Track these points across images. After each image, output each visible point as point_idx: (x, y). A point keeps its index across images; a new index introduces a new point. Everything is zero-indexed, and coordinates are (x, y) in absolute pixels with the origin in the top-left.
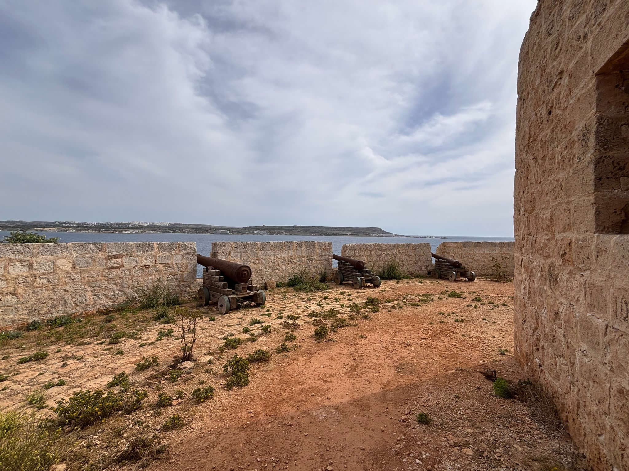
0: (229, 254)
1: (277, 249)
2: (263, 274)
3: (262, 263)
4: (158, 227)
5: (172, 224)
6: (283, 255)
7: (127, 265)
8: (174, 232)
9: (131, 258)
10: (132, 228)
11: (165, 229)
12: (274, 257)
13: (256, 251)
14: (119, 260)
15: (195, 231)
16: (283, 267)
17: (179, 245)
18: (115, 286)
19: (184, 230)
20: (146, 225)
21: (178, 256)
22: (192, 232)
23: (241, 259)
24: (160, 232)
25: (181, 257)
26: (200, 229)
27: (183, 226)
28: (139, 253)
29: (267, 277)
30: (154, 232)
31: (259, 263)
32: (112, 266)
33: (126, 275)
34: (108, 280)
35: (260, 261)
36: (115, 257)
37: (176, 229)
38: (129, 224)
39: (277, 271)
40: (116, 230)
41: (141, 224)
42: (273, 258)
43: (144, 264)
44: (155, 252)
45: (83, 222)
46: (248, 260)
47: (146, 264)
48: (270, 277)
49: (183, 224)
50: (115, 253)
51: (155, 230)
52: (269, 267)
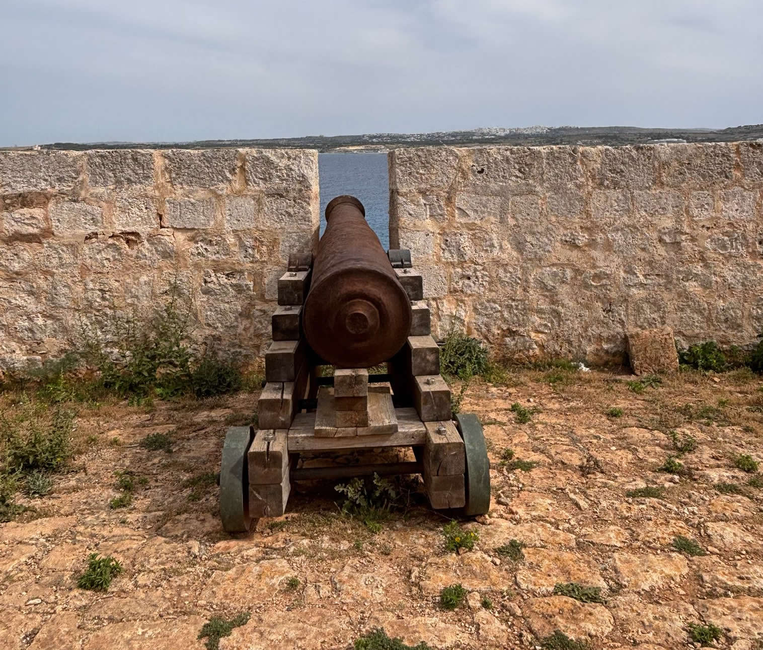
0: (449, 200)
1: (692, 180)
2: (613, 295)
3: (608, 246)
5: (555, 130)
6: (731, 210)
7: (63, 231)
9: (77, 206)
10: (476, 140)
12: (678, 221)
13: (579, 187)
14: (38, 212)
16: (729, 272)
17: (244, 161)
18: (31, 300)
20: (503, 134)
21: (240, 201)
23: (502, 221)
25: (249, 205)
26: (615, 137)
27: (576, 133)
28: (100, 190)
29: (639, 310)
31: (592, 244)
32: (16, 232)
33: (62, 265)
34: (11, 280)
35: (599, 237)
36: (25, 200)
38: (473, 134)
39: (693, 287)
41: (494, 132)
42: (668, 223)
43: (118, 228)
44: (157, 188)
46: (540, 229)
47: (128, 229)
48: (649, 313)
49: (579, 128)
50: (21, 188)
51: (520, 145)
52: (650, 263)
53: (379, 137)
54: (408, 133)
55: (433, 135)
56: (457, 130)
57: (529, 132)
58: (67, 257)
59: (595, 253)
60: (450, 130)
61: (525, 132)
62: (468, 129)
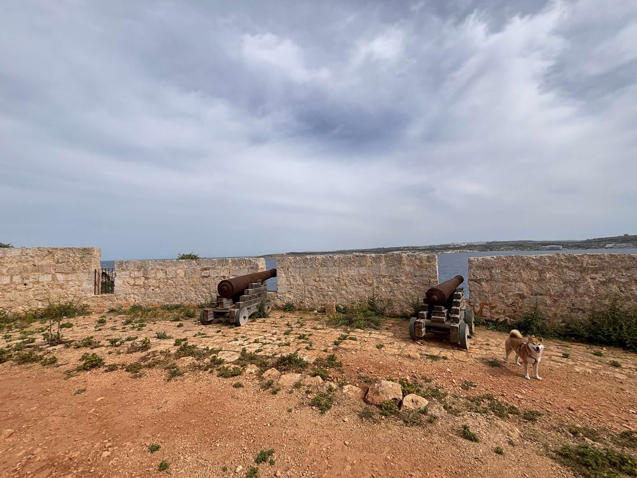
0: (288, 269)
1: (342, 265)
2: (324, 293)
3: (323, 281)
4: (475, 247)
6: (352, 272)
7: (212, 275)
8: (491, 250)
9: (215, 270)
10: (451, 248)
11: (482, 248)
12: (339, 275)
13: (317, 266)
14: (208, 271)
15: (515, 248)
16: (352, 289)
17: (246, 261)
18: (206, 290)
19: (502, 248)
20: (464, 245)
22: (511, 249)
23: (300, 275)
24: (477, 251)
25: (247, 270)
27: (501, 244)
28: (219, 267)
29: (331, 298)
30: (472, 251)
31: (320, 281)
32: (204, 276)
33: (211, 283)
34: (203, 285)
35: (321, 279)
36: (206, 269)
38: (449, 245)
39: (343, 292)
41: (459, 244)
42: (337, 276)
43: (222, 275)
44: (229, 267)
45: (417, 246)
46: (308, 277)
47: (223, 275)
48: (333, 299)
49: (501, 242)
50: (205, 267)
51: (473, 250)
52: (333, 286)
53: (407, 248)
54: (420, 246)
55: (431, 246)
56: (442, 244)
57: (477, 244)
58: (213, 281)
59: (320, 283)
60: (439, 244)
61: (475, 244)
62: (447, 244)
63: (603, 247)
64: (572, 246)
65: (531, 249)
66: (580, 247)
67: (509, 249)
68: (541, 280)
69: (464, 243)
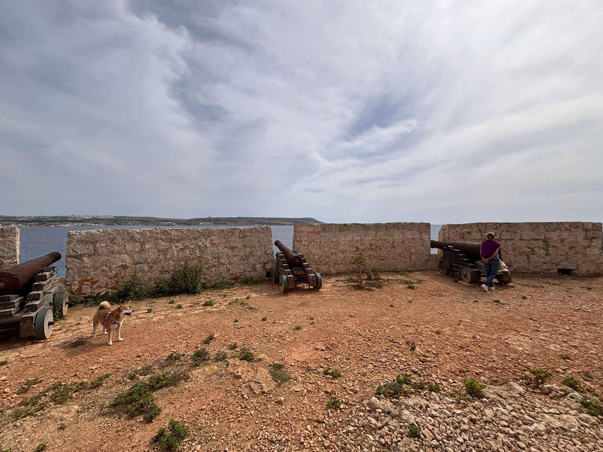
4: (102, 220)
5: (117, 217)
8: (119, 225)
10: (70, 221)
11: (109, 222)
15: (141, 223)
19: (130, 223)
20: (88, 218)
22: (138, 224)
24: (103, 225)
26: (146, 221)
27: (128, 219)
30: (97, 225)
37: (121, 222)
38: (68, 217)
40: (52, 223)
41: (82, 217)
45: (12, 216)
49: (129, 217)
51: (98, 223)
54: (18, 215)
55: (39, 217)
56: (58, 215)
57: (104, 218)
60: (53, 215)
62: (65, 215)
63: (198, 224)
64: (181, 223)
65: (153, 224)
66: (186, 224)
67: (135, 223)
68: (142, 250)
69: (89, 216)
